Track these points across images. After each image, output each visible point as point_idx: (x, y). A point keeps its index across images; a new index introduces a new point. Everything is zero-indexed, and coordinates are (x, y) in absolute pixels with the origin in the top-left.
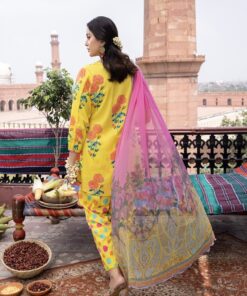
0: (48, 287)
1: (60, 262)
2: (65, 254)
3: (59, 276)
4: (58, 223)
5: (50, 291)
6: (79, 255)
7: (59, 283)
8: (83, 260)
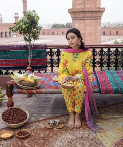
0: (28, 133)
1: (33, 119)
2: (36, 114)
3: (34, 126)
4: (31, 97)
5: (29, 135)
6: (44, 115)
7: (34, 131)
8: (46, 117)
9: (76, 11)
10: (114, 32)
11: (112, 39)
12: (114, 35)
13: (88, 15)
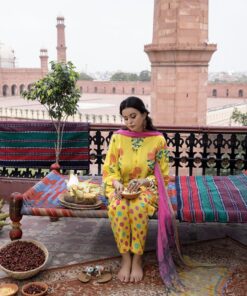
0: (43, 289)
1: (57, 262)
2: (63, 254)
3: (56, 277)
4: (56, 220)
5: (46, 294)
6: (77, 256)
7: (55, 286)
8: (81, 261)
9: (159, 48)
10: (234, 91)
11: (231, 106)
12: (234, 97)
13: (183, 57)
